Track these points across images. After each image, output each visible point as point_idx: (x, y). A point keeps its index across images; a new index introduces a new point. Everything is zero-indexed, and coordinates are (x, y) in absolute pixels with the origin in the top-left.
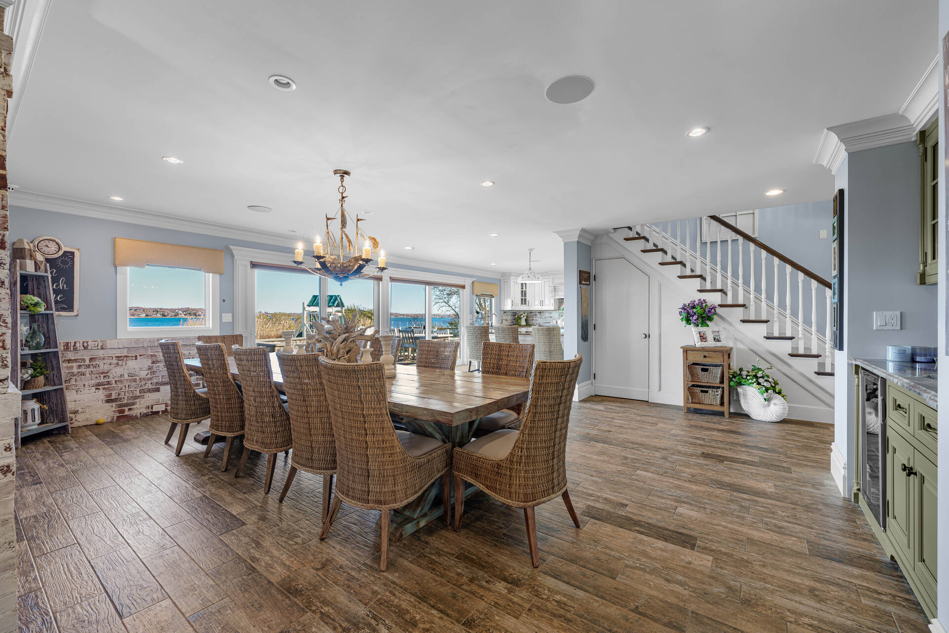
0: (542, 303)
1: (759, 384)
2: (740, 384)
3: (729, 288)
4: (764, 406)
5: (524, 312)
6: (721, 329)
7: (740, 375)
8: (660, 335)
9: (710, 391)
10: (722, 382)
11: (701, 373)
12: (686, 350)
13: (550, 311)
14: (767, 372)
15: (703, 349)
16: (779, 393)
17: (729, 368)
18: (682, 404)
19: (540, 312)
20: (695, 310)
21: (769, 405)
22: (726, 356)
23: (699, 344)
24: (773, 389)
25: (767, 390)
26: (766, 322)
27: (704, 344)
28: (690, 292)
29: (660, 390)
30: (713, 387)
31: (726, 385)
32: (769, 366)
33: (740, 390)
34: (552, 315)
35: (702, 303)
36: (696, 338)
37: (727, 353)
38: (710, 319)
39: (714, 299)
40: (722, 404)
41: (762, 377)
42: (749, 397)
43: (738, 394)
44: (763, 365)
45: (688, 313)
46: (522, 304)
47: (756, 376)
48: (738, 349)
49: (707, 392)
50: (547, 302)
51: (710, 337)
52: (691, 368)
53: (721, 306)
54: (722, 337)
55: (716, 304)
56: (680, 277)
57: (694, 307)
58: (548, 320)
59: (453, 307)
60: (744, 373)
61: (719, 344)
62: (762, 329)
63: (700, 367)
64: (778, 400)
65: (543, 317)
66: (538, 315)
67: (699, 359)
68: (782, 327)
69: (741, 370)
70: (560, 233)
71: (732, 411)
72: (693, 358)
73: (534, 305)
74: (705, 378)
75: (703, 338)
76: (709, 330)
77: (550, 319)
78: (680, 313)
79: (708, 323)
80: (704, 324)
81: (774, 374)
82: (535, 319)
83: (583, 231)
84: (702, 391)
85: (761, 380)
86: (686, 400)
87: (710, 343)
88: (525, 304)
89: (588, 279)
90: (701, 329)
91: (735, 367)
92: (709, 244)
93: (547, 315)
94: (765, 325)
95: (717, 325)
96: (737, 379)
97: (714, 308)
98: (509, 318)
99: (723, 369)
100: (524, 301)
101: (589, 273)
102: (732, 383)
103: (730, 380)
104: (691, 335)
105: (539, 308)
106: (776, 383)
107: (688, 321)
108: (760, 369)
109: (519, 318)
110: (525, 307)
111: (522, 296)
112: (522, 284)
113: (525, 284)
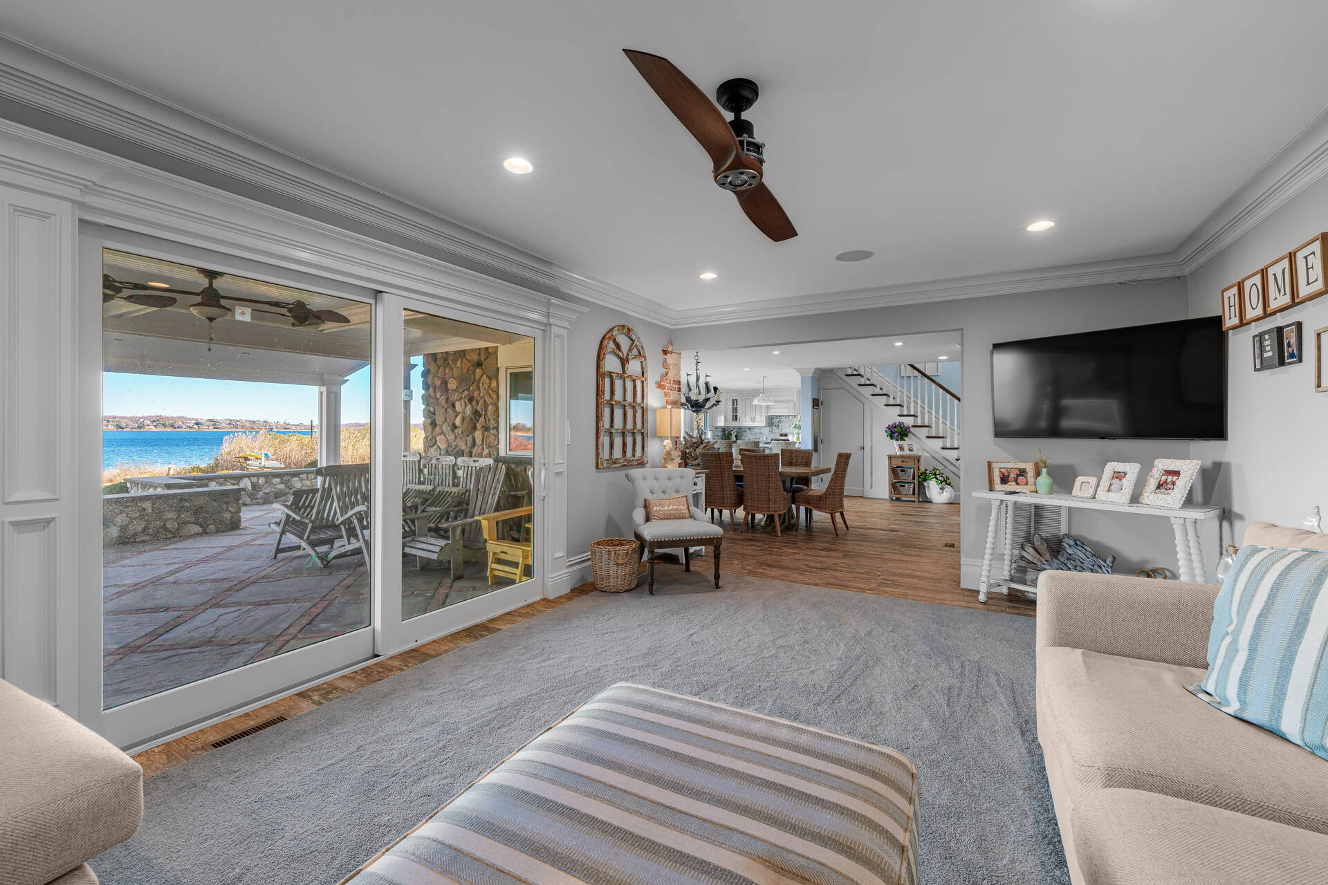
0: (753, 420)
1: (937, 479)
2: (925, 480)
3: (919, 414)
4: (940, 493)
5: (734, 428)
6: (913, 442)
7: (925, 473)
8: (872, 447)
9: (906, 485)
10: (914, 479)
11: (900, 473)
12: (890, 458)
13: (760, 428)
14: (942, 471)
15: (902, 457)
16: (949, 484)
17: (919, 470)
18: (887, 497)
19: (750, 428)
20: (896, 429)
21: (943, 493)
22: (916, 461)
23: (899, 453)
24: (945, 482)
25: (941, 482)
26: (942, 437)
27: (902, 453)
28: (892, 416)
29: (871, 488)
30: (908, 483)
31: (916, 481)
32: (943, 467)
33: (925, 484)
34: (762, 431)
35: (901, 424)
36: (897, 448)
37: (918, 459)
38: (906, 436)
39: (909, 422)
40: (914, 494)
41: (939, 474)
42: (931, 488)
43: (924, 486)
44: (940, 467)
45: (892, 431)
46: (733, 420)
47: (935, 474)
48: (925, 457)
49: (904, 486)
50: (758, 419)
51: (906, 448)
52: (894, 471)
53: (914, 426)
54: (914, 448)
55: (910, 425)
56: (886, 405)
57: (895, 427)
58: (756, 435)
60: (928, 472)
61: (912, 453)
62: (939, 443)
63: (899, 469)
64: (948, 488)
65: (753, 433)
66: (748, 430)
67: (899, 463)
68: (952, 442)
69: (926, 470)
70: (799, 371)
71: (920, 500)
72: (896, 463)
73: (746, 422)
74: (903, 477)
75: (901, 449)
76: (906, 443)
77: (759, 435)
78: (886, 431)
79: (905, 438)
80: (902, 439)
81: (946, 473)
82: (746, 434)
83: (817, 369)
84: (901, 486)
85: (938, 476)
86: (890, 493)
87: (906, 452)
88: (736, 420)
89: (817, 405)
90: (901, 443)
91: (922, 469)
92: (905, 378)
93: (757, 431)
94: (941, 439)
95: (911, 439)
96: (923, 477)
97: (909, 428)
98: (720, 434)
99: (914, 470)
100: (735, 418)
101: (818, 400)
102: (920, 480)
103: (919, 477)
104: (894, 447)
105: (750, 424)
106: (947, 478)
107: (892, 437)
108: (938, 470)
109: (730, 434)
110: (736, 424)
111: (733, 413)
112: (733, 400)
113: (736, 400)
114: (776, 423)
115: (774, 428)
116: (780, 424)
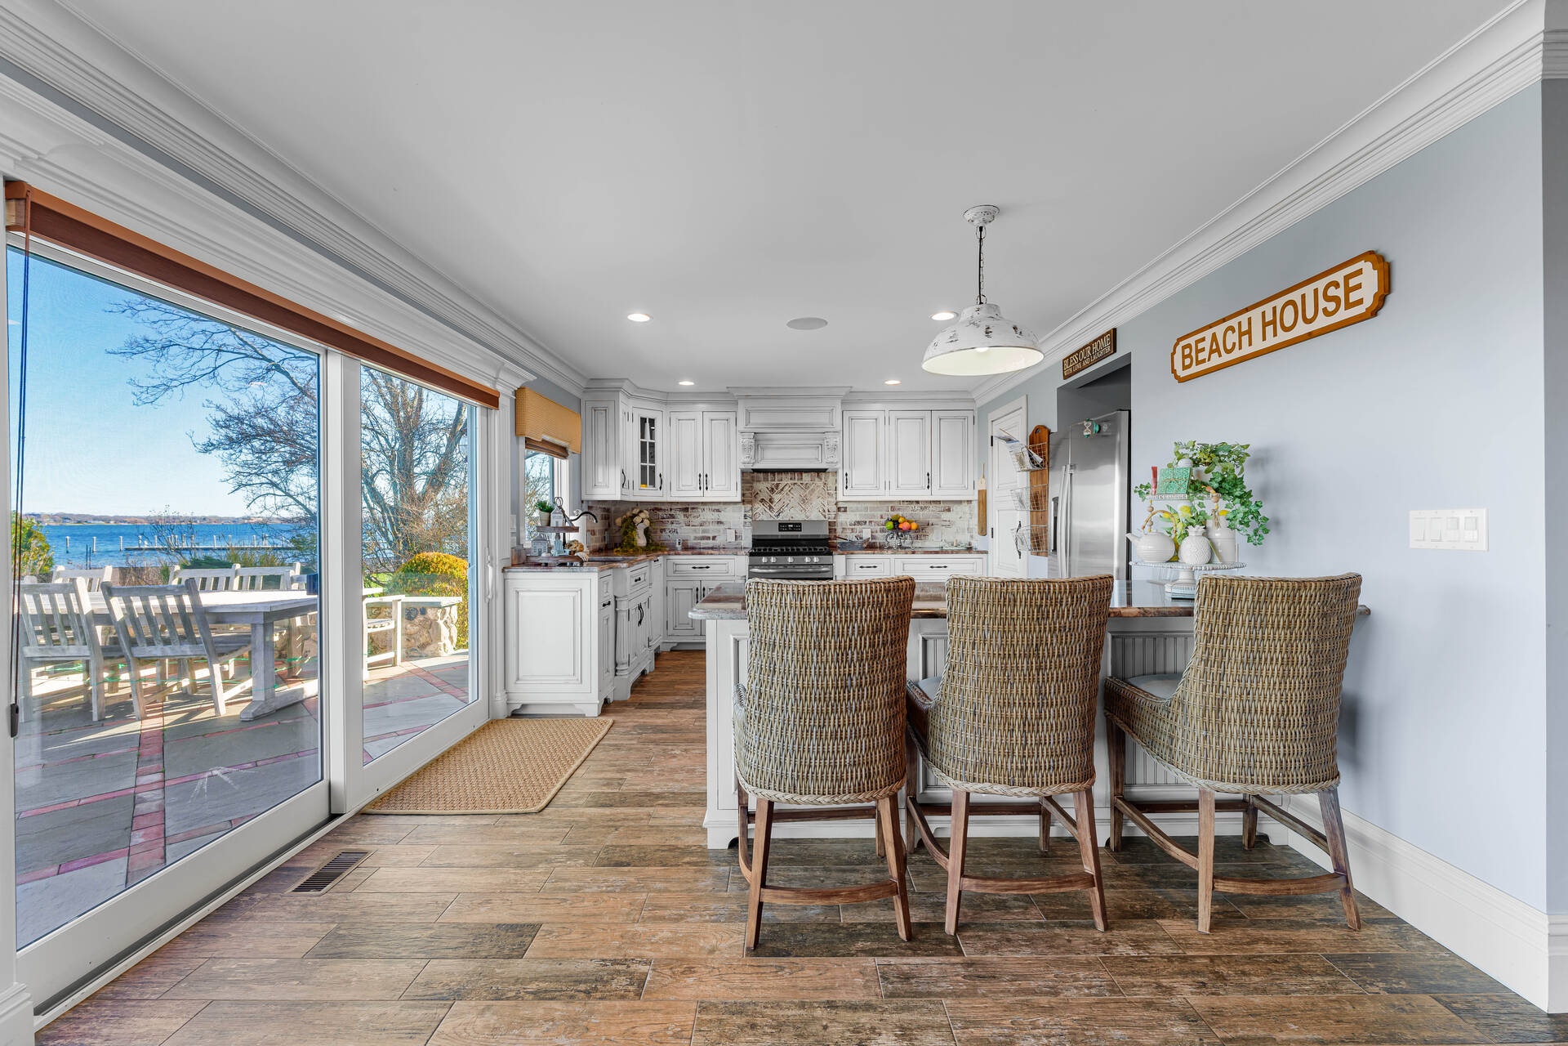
0: (704, 481)
5: (643, 506)
19: (687, 508)
34: (723, 516)
46: (643, 482)
50: (717, 480)
58: (712, 530)
59: (301, 499)
65: (696, 521)
66: (680, 516)
73: (678, 487)
77: (717, 527)
82: (670, 526)
88: (653, 483)
93: (708, 515)
98: (599, 524)
100: (648, 476)
105: (692, 495)
109: (630, 524)
110: (649, 495)
111: (643, 459)
112: (643, 420)
113: (652, 422)
114: (765, 495)
115: (759, 508)
116: (776, 497)
